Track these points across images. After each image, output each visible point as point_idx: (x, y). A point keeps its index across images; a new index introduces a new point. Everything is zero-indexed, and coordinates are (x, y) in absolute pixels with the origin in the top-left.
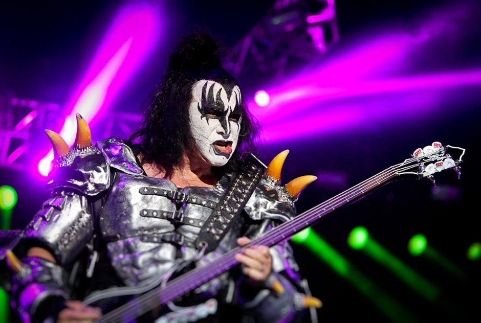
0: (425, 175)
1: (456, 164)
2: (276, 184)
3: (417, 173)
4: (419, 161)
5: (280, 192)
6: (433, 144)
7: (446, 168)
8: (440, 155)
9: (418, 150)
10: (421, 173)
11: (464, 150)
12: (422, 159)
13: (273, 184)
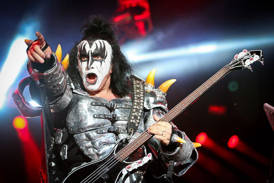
0: (245, 66)
1: (260, 58)
2: (153, 88)
3: (241, 66)
4: (238, 61)
5: (157, 92)
6: (243, 51)
7: (255, 61)
8: (249, 55)
9: (236, 55)
10: (243, 66)
11: (261, 51)
12: (240, 59)
13: (152, 88)
